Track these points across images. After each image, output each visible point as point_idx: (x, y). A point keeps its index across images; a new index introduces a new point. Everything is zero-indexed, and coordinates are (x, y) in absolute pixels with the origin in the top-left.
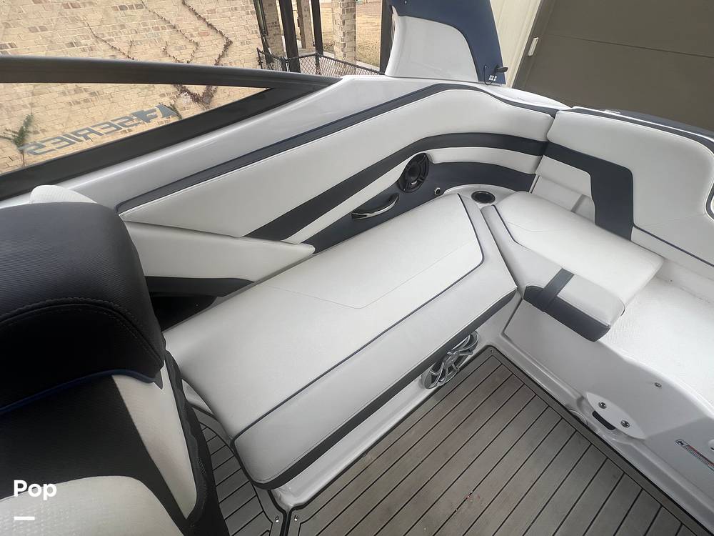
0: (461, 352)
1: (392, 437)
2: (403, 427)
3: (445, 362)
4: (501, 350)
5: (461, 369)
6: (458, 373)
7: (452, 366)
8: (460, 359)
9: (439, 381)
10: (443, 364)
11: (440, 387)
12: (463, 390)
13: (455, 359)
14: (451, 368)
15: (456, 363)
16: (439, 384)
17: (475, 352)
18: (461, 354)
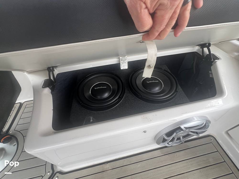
0: (191, 132)
1: (126, 162)
2: (134, 159)
3: (177, 133)
4: (220, 142)
5: (186, 142)
6: (182, 143)
7: (180, 138)
8: (188, 135)
9: (168, 143)
10: (175, 134)
11: (166, 147)
12: (181, 156)
13: (185, 134)
14: (178, 139)
15: (184, 137)
16: (167, 145)
17: (201, 135)
18: (190, 133)
